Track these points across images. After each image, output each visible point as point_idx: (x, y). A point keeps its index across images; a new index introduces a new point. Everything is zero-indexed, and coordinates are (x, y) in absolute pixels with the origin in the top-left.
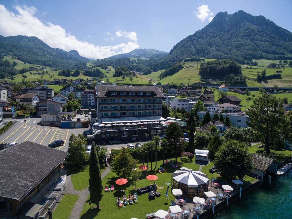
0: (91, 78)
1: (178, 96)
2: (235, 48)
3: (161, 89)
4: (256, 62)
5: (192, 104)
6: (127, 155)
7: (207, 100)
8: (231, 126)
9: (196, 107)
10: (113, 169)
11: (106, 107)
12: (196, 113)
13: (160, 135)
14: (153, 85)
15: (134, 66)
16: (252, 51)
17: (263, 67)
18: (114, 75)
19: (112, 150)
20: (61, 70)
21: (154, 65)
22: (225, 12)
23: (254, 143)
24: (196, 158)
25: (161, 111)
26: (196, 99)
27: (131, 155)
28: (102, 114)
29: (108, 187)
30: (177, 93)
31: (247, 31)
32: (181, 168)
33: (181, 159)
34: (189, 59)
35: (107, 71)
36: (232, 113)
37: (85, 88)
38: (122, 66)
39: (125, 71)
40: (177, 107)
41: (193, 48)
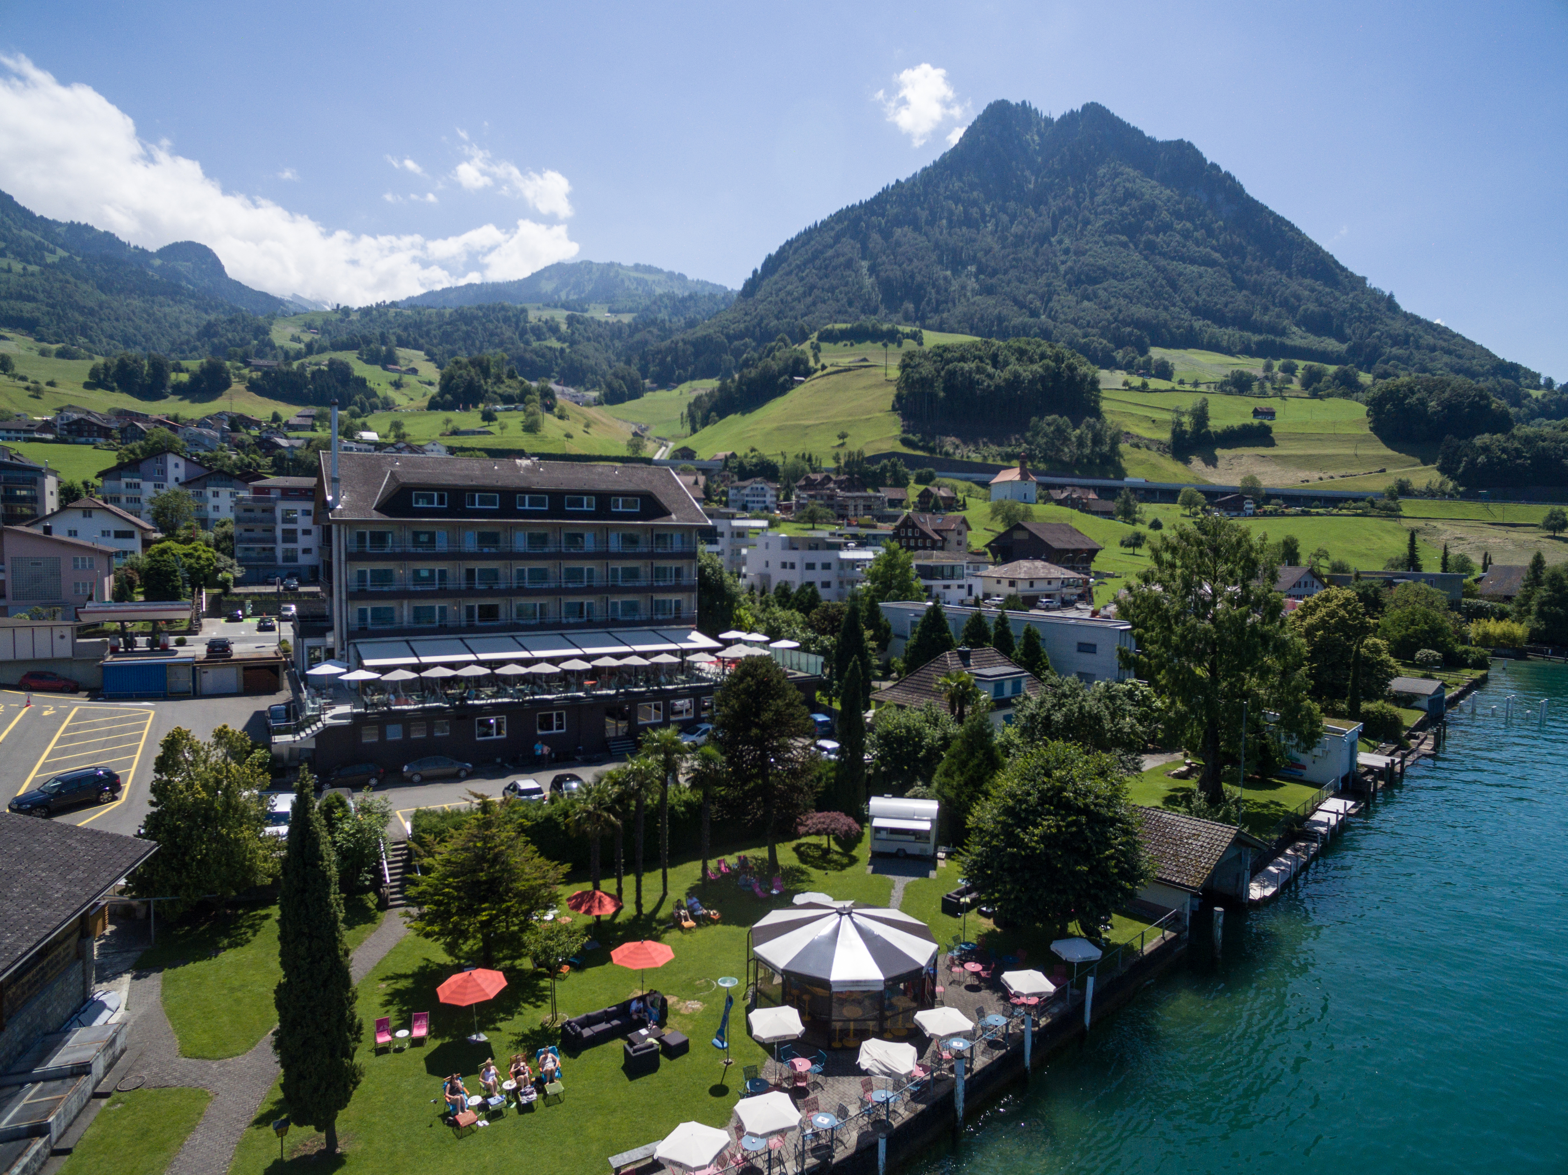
0: (299, 410)
1: (784, 520)
2: (1070, 285)
3: (696, 483)
4: (1167, 359)
5: (854, 563)
6: (503, 835)
7: (934, 542)
8: (1047, 672)
9: (874, 577)
10: (421, 917)
11: (383, 577)
12: (874, 613)
13: (688, 727)
14: (649, 461)
15: (549, 354)
16: (1147, 305)
17: (1196, 384)
18: (433, 398)
19: (417, 817)
20: (107, 354)
21: (659, 352)
22: (1024, 103)
23: (1157, 757)
24: (877, 843)
25: (694, 596)
26: (875, 537)
27: (523, 838)
28: (362, 612)
29: (394, 1023)
30: (779, 507)
31: (1125, 208)
32: (798, 899)
33: (796, 849)
34: (843, 326)
35: (395, 376)
36: (1053, 609)
37: (258, 465)
38: (480, 350)
39: (499, 380)
40: (778, 576)
41: (865, 271)
